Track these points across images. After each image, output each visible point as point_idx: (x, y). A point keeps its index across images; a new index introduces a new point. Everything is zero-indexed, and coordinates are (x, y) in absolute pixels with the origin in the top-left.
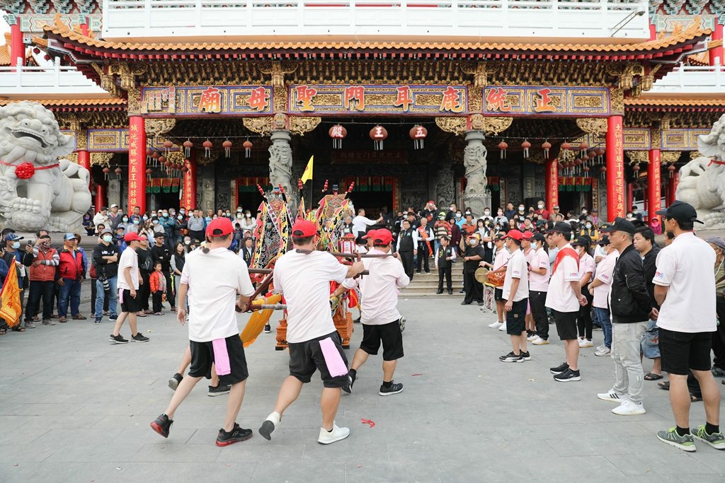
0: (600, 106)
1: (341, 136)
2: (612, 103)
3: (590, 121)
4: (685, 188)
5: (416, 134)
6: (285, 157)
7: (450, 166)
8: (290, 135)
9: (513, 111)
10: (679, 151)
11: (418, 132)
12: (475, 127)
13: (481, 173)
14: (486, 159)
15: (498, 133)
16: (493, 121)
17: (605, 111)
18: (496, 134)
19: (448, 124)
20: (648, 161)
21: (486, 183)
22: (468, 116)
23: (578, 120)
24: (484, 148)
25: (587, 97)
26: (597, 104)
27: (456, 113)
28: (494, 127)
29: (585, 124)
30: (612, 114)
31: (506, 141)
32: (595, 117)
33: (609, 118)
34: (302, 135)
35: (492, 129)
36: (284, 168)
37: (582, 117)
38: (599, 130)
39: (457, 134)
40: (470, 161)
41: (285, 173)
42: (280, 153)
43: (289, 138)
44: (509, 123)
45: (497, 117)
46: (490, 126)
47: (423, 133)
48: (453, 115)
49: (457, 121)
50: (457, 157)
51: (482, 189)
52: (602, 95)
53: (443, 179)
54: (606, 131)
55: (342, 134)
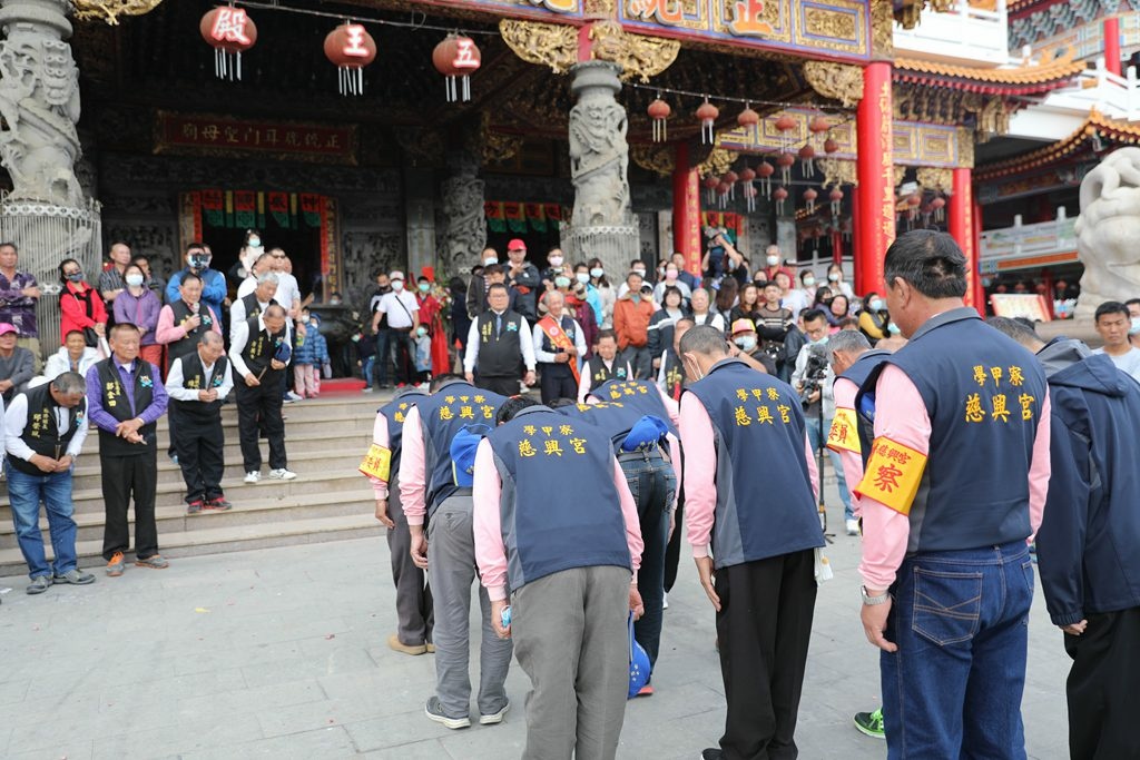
0: (853, 37)
1: (244, 40)
2: (876, 32)
3: (832, 69)
4: (1118, 214)
5: (457, 56)
6: (60, 82)
7: (475, 168)
8: (69, 16)
9: (683, 24)
10: (902, 166)
11: (462, 53)
12: (603, 54)
13: (614, 174)
14: (629, 138)
15: (650, 77)
16: (640, 46)
17: (862, 51)
18: (645, 79)
19: (533, 41)
20: (856, 182)
21: (626, 199)
22: (582, 25)
23: (809, 66)
24: (620, 111)
25: (831, 14)
26: (847, 33)
27: (555, 13)
28: (640, 62)
29: (822, 76)
30: (874, 58)
31: (668, 99)
32: (843, 62)
33: (865, 66)
34: (112, 20)
35: (636, 67)
36: (52, 118)
37: (819, 58)
38: (850, 92)
39: (557, 70)
40: (592, 140)
41: (58, 138)
42: (37, 69)
43: (68, 25)
44: (671, 54)
45: (647, 35)
46: (631, 57)
47: (474, 57)
48: (548, 16)
49: (556, 36)
50: (489, 148)
51: (621, 213)
52: (855, 13)
53: (463, 199)
54: (861, 95)
55: (245, 33)
